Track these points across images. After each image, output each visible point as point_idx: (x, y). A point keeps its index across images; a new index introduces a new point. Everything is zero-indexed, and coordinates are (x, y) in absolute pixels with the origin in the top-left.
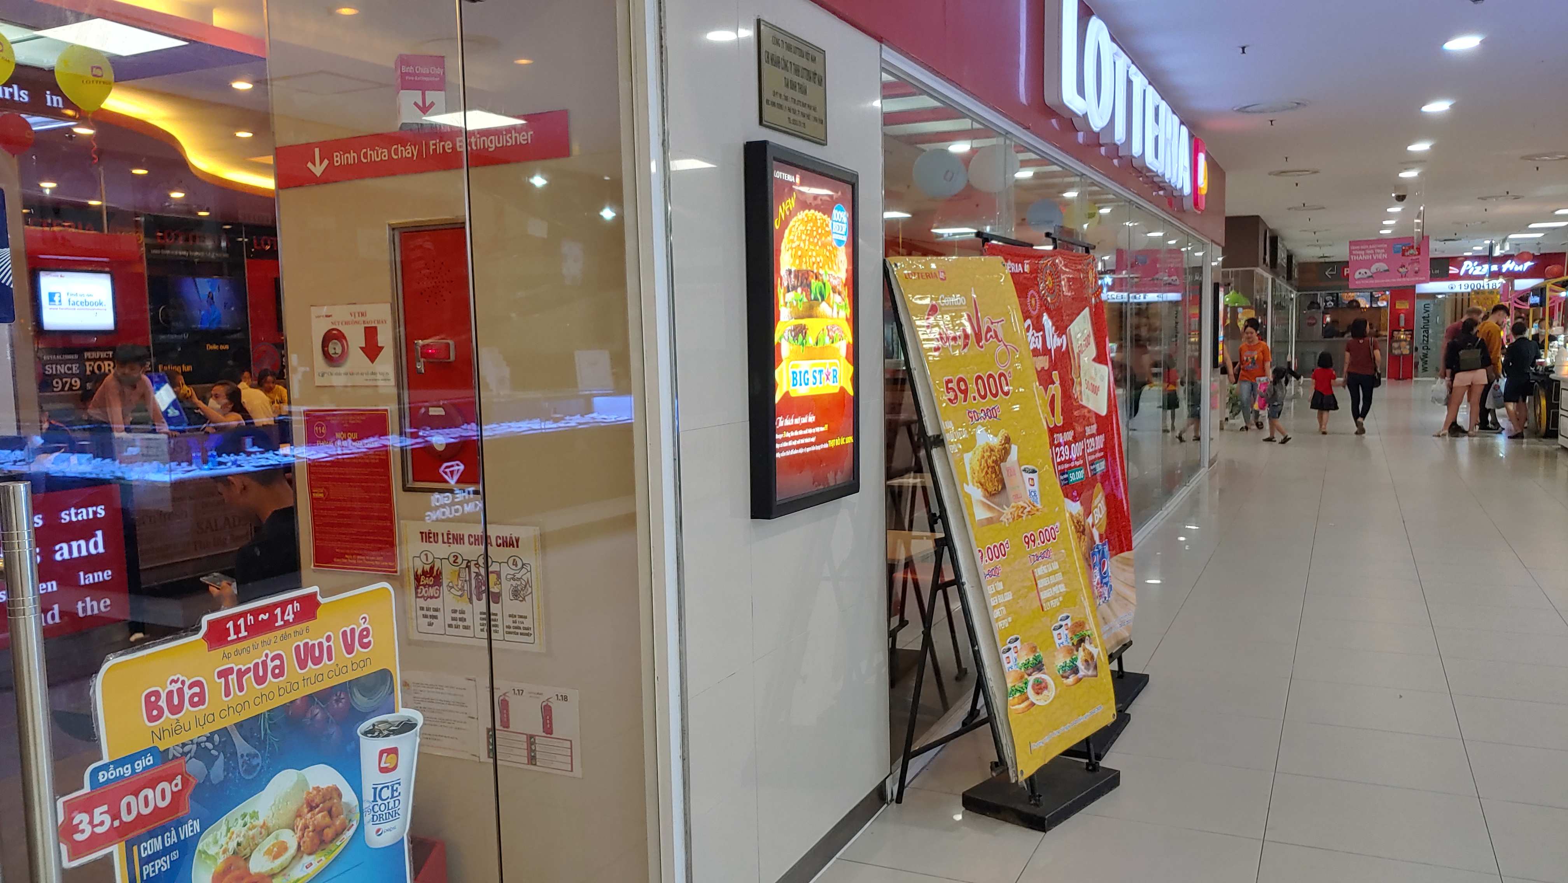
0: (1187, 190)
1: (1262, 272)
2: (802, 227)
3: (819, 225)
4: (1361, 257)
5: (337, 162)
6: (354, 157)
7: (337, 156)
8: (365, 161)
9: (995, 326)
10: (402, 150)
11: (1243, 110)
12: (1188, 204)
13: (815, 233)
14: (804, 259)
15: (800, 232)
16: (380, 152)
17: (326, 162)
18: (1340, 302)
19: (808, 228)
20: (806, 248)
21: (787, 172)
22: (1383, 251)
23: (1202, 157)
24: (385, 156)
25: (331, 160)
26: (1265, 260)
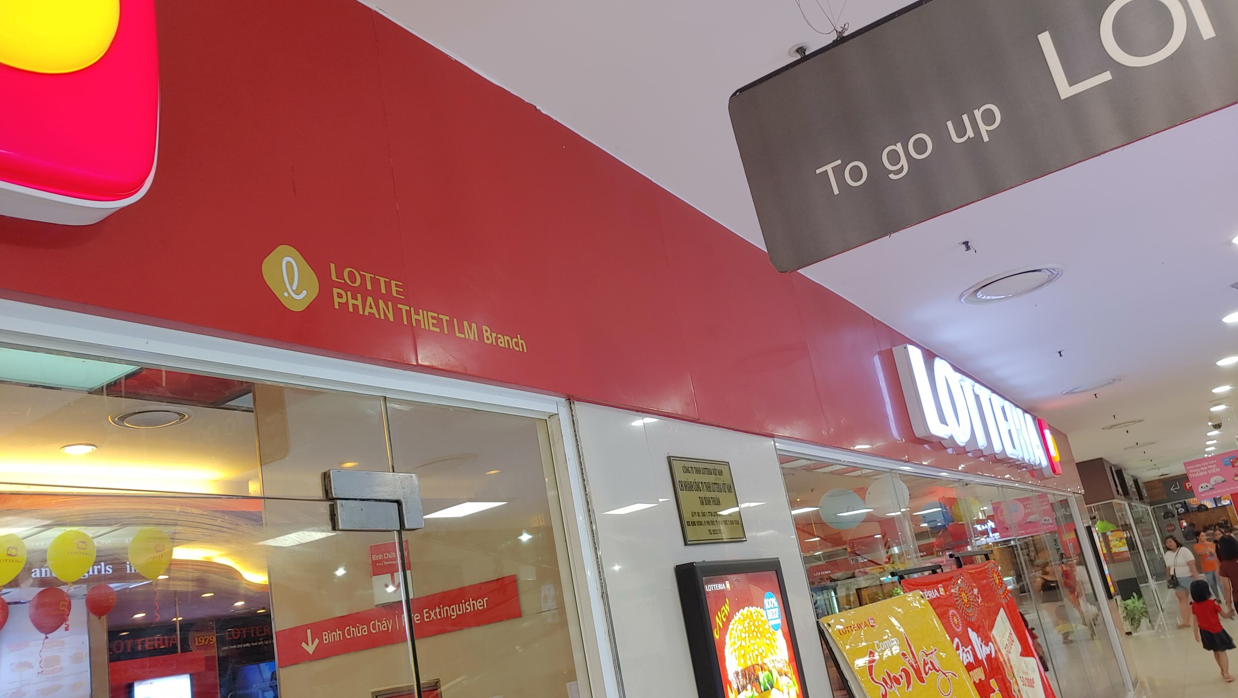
0: (1045, 463)
1: (1120, 502)
2: (740, 627)
3: (755, 618)
4: (1197, 474)
5: (326, 640)
6: (339, 634)
7: (325, 635)
8: (349, 637)
9: (930, 658)
10: (379, 625)
11: (1071, 392)
12: (1049, 472)
13: (753, 627)
14: (748, 656)
15: (739, 632)
16: (360, 628)
17: (317, 641)
18: (1189, 508)
19: (746, 625)
20: (748, 644)
21: (717, 582)
22: (1215, 466)
23: (1047, 433)
24: (365, 631)
25: (321, 640)
26: (1118, 491)
